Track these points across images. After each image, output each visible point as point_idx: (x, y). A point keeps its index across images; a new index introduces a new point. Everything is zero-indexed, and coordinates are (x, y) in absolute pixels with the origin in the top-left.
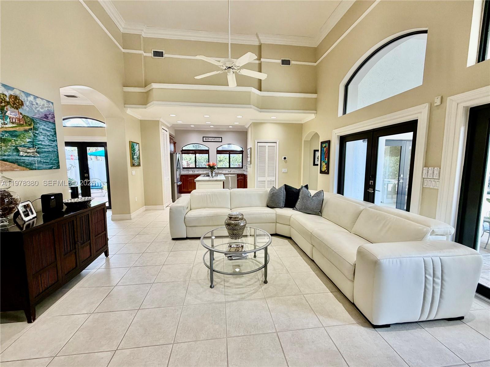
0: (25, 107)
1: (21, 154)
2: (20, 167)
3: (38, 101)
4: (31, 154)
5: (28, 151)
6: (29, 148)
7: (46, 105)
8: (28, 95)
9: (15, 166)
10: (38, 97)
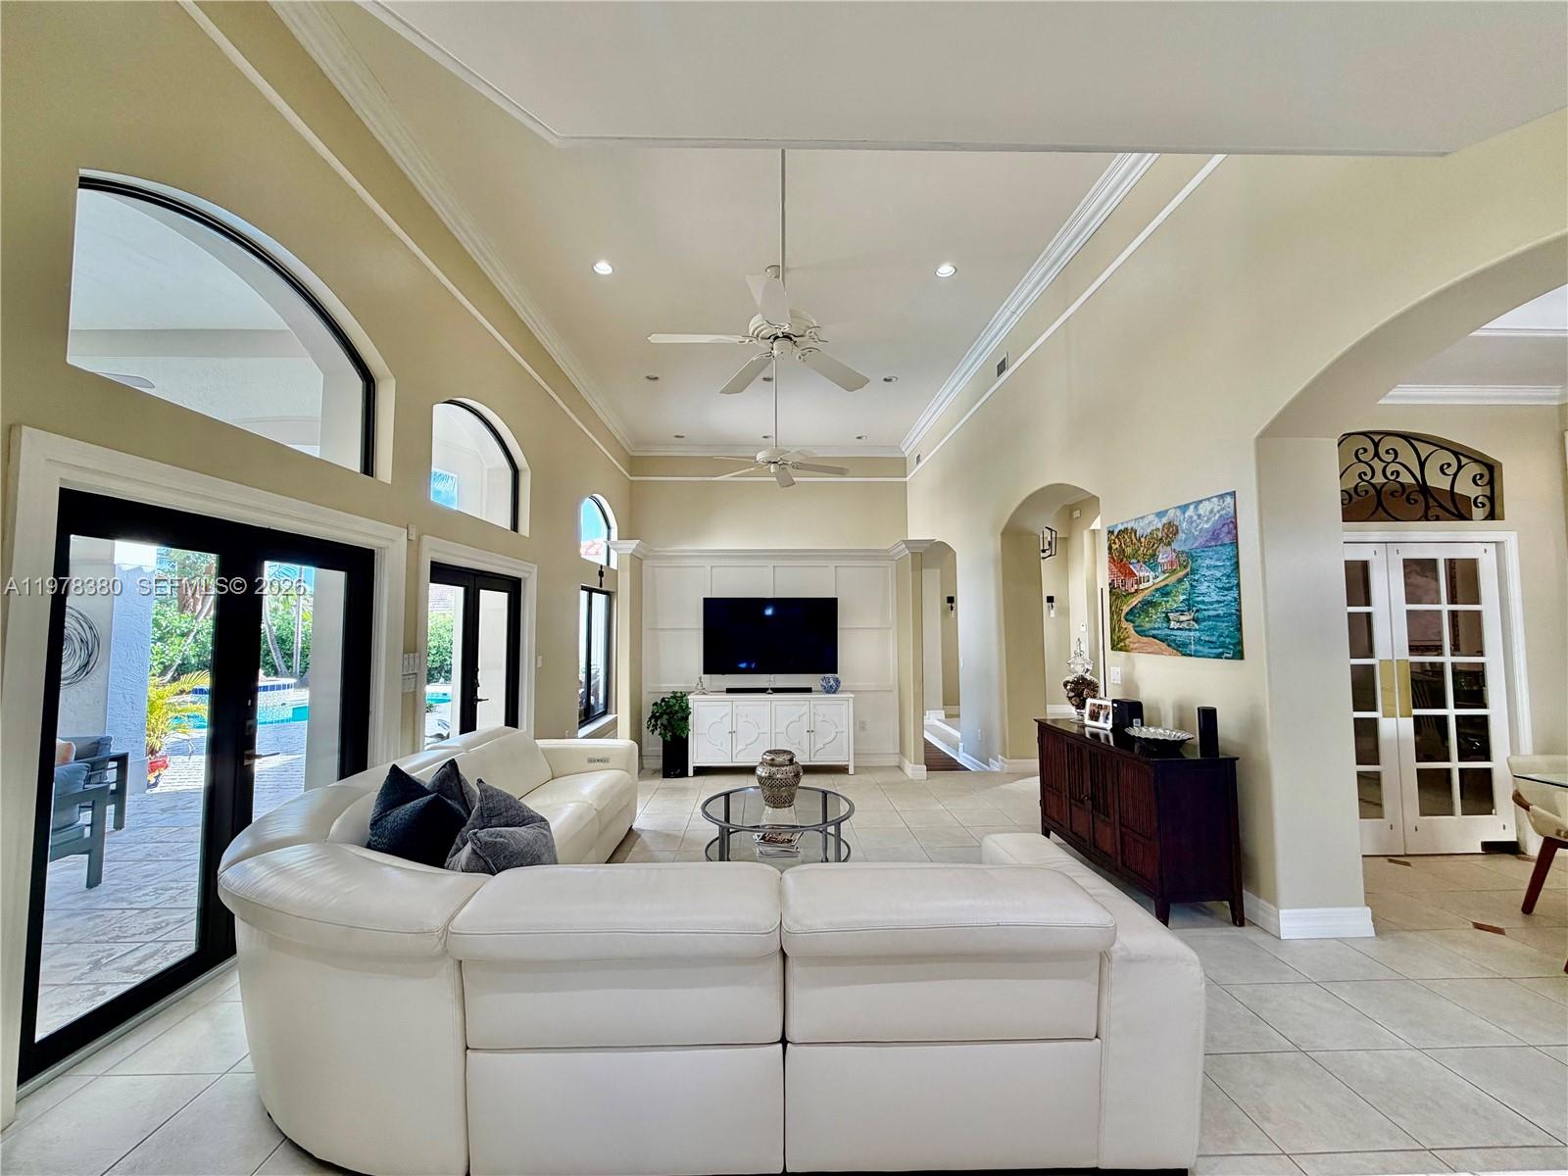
0: (1181, 536)
1: (1173, 624)
2: (1170, 649)
3: (1204, 509)
4: (1184, 625)
5: (1183, 618)
6: (1182, 613)
7: (1216, 509)
8: (1184, 508)
9: (1164, 646)
10: (1201, 501)
